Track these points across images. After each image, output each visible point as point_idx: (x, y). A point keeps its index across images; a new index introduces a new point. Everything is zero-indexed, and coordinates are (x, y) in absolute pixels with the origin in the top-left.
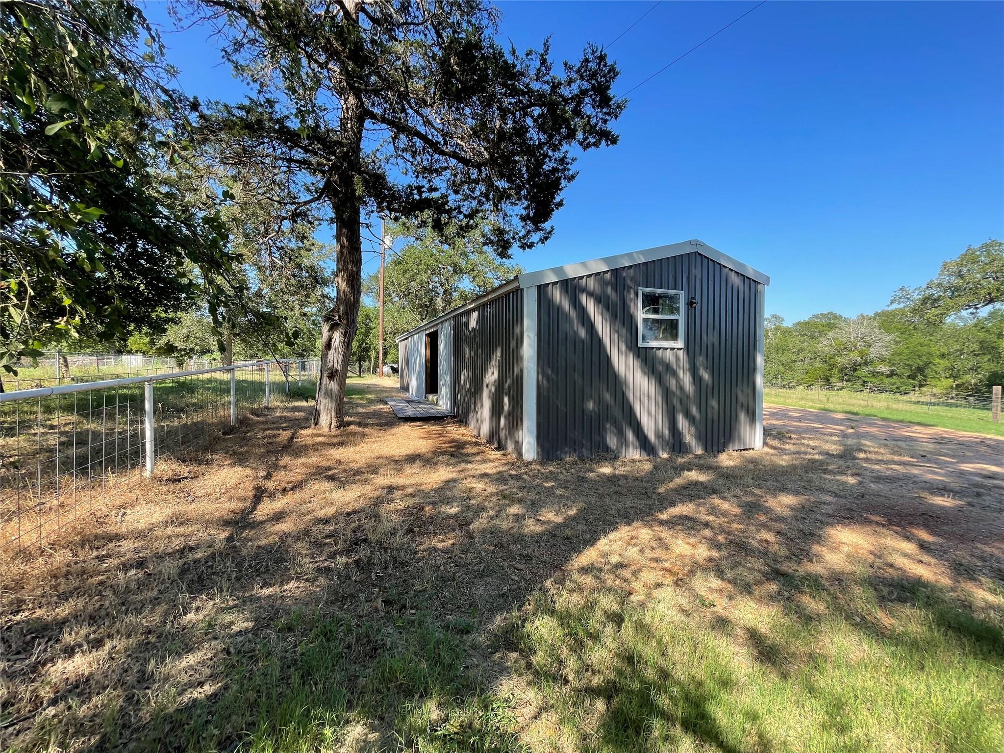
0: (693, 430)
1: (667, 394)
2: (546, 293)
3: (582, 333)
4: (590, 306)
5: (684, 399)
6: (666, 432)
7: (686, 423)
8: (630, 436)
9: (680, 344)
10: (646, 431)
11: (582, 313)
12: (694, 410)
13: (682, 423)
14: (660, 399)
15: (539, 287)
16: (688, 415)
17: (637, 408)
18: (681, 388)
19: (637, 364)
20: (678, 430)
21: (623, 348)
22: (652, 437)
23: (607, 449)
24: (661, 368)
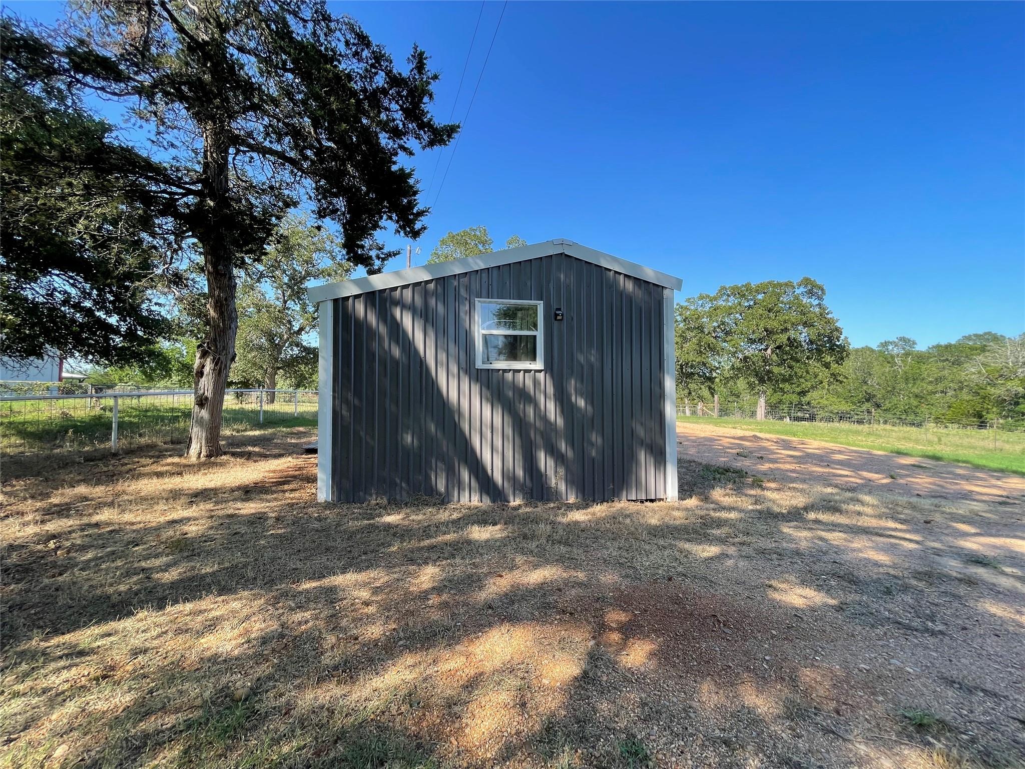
0: (562, 471)
1: (520, 426)
2: (345, 308)
3: (396, 352)
4: (407, 321)
5: (548, 432)
6: (520, 473)
7: (551, 463)
8: (465, 475)
9: (539, 365)
10: (489, 472)
11: (396, 330)
12: (563, 446)
13: (545, 462)
14: (509, 431)
15: (336, 301)
16: (552, 451)
17: (476, 442)
18: (545, 419)
19: (476, 389)
20: (538, 470)
21: (454, 368)
22: (498, 477)
23: (431, 491)
24: (510, 394)
